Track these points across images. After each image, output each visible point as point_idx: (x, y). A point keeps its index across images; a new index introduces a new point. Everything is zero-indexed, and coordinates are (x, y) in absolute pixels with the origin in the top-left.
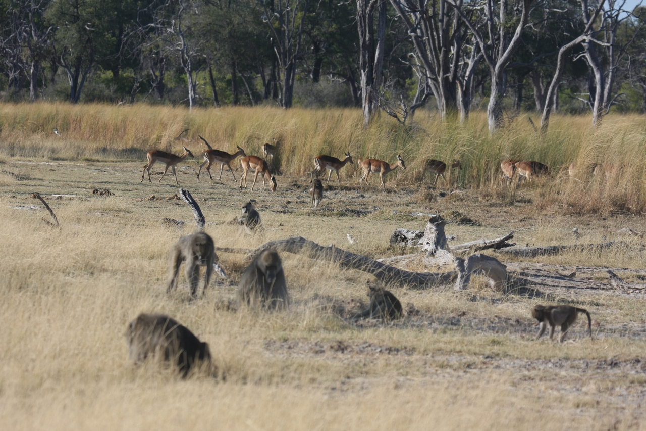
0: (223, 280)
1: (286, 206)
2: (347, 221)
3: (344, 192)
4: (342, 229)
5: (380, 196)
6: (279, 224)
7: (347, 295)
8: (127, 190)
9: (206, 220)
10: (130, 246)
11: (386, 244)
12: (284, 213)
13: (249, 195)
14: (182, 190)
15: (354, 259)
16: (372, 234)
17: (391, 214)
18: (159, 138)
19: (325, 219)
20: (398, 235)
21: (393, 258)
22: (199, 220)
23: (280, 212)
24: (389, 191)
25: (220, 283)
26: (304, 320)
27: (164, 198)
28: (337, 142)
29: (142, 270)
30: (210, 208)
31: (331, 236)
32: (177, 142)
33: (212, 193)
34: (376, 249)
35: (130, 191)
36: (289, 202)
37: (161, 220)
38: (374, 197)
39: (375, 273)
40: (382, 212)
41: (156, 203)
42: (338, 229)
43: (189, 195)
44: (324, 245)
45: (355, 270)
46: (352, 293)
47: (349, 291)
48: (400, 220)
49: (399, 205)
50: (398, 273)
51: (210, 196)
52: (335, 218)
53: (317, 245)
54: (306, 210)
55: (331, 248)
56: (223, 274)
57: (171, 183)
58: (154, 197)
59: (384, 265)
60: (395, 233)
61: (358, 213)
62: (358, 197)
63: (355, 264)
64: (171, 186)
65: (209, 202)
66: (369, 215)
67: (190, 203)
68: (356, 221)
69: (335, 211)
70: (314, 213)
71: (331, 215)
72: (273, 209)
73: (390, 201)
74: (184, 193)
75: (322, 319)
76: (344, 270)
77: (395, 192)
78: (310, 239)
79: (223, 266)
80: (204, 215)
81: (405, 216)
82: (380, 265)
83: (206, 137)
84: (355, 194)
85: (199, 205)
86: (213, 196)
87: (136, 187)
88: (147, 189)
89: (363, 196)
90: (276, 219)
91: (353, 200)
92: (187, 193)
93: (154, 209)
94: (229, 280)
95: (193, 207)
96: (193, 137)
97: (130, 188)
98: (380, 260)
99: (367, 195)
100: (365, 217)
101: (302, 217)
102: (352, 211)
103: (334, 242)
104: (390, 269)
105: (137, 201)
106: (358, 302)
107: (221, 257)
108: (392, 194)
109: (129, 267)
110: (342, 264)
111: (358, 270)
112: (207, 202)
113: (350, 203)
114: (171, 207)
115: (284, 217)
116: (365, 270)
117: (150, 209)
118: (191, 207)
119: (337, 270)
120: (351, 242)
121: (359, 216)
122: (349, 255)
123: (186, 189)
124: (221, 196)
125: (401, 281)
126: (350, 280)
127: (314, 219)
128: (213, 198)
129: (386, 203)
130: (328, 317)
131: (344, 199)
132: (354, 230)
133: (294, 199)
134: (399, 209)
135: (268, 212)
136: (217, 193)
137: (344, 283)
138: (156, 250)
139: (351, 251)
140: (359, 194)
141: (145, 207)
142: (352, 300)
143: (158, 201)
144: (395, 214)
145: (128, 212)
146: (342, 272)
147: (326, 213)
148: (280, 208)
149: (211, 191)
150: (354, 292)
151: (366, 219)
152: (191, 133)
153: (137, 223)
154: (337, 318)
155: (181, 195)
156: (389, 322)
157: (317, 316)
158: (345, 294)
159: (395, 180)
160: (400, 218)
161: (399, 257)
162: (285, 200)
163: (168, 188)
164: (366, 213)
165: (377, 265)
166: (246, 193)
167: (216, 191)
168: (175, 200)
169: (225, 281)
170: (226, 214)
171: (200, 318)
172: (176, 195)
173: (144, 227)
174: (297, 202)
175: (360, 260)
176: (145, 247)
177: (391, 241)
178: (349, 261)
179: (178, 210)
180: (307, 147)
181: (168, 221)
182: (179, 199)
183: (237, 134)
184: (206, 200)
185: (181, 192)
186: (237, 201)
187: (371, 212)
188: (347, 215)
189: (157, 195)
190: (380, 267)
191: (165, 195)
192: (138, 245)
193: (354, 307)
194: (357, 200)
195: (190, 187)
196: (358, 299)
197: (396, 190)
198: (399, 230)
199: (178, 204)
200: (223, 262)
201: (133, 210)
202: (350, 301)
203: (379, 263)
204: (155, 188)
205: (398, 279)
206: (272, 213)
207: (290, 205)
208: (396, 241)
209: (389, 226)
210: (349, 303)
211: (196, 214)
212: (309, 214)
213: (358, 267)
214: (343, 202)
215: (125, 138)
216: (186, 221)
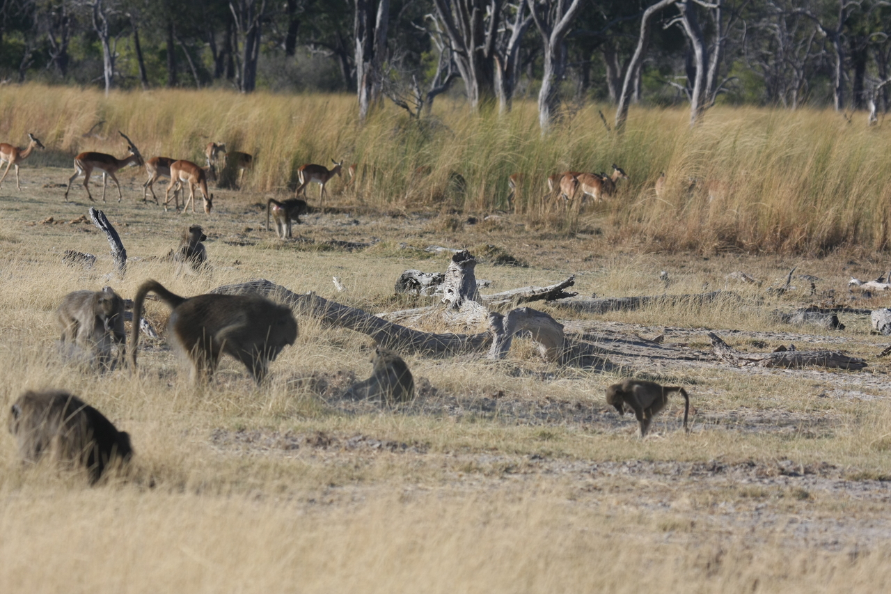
0: (152, 342)
1: (244, 236)
2: (332, 258)
3: (329, 215)
4: (326, 269)
5: (383, 222)
6: (234, 261)
7: (333, 365)
8: (12, 210)
9: (128, 254)
10: (17, 291)
11: (389, 291)
12: (242, 245)
13: (191, 218)
14: (93, 210)
15: (342, 312)
16: (369, 277)
17: (398, 248)
18: (60, 135)
19: (301, 254)
20: (407, 279)
21: (400, 312)
22: (119, 254)
23: (235, 244)
24: (395, 215)
25: (148, 346)
26: (269, 401)
27: (67, 221)
28: (320, 145)
29: (33, 326)
30: (134, 237)
31: (310, 279)
32: (86, 140)
33: (136, 215)
34: (375, 299)
35: (16, 210)
36: (249, 230)
37: (62, 253)
38: (373, 223)
39: (373, 333)
40: (384, 246)
41: (55, 229)
42: (319, 268)
43: (104, 217)
44: (300, 292)
45: (343, 329)
46: (339, 363)
47: (335, 359)
48: (411, 257)
49: (408, 235)
50: (407, 333)
51: (133, 219)
52: (315, 254)
53: (289, 292)
54: (273, 241)
55: (309, 297)
56: (151, 333)
57: (77, 199)
58: (52, 220)
59: (387, 322)
60: (403, 276)
61: (350, 247)
62: (349, 224)
63: (344, 319)
64: (78, 204)
65: (132, 228)
66: (366, 250)
67: (105, 229)
68: (346, 258)
69: (316, 243)
70: (285, 246)
71: (310, 249)
72: (226, 239)
73: (396, 229)
74: (96, 214)
75: (296, 401)
76: (328, 330)
77: (403, 216)
78: (279, 284)
79: (151, 321)
80: (125, 247)
81: (417, 251)
82: (381, 322)
83: (129, 133)
84: (346, 218)
85: (118, 232)
86: (138, 219)
87: (26, 204)
88: (42, 208)
89: (357, 222)
90: (230, 253)
91: (343, 227)
92: (100, 215)
93: (52, 237)
94: (160, 342)
95: (109, 234)
96: (110, 133)
97: (17, 206)
98: (380, 315)
99: (362, 220)
100: (359, 252)
101: (267, 251)
102: (341, 243)
103: (314, 289)
104: (395, 328)
105: (27, 226)
106: (348, 375)
107: (150, 308)
108: (400, 219)
109: (13, 322)
110: (325, 320)
111: (348, 330)
112: (130, 227)
113: (338, 232)
114: (77, 234)
115: (242, 251)
116: (358, 330)
117: (45, 237)
118: (105, 235)
119: (317, 329)
120: (339, 289)
121: (350, 250)
122: (334, 307)
123: (99, 209)
124: (150, 220)
125: (411, 346)
126: (337, 344)
127: (285, 255)
128: (138, 222)
129: (389, 233)
130: (305, 397)
131: (330, 226)
132: (343, 272)
133: (257, 225)
134: (408, 240)
135: (218, 243)
136: (145, 216)
137: (328, 348)
138: (54, 297)
139: (339, 301)
140: (351, 219)
141: (39, 234)
142: (340, 373)
143: (58, 225)
144: (403, 248)
145: (14, 242)
146: (325, 333)
147: (303, 245)
148: (236, 238)
149: (136, 211)
150: (342, 362)
151: (361, 255)
152: (107, 127)
153: (27, 257)
154: (317, 398)
155: (91, 217)
156: (392, 405)
157: (288, 396)
158: (328, 364)
159: (403, 198)
160: (410, 254)
161: (409, 311)
162: (242, 226)
163: (72, 207)
164: (361, 246)
165: (376, 323)
166: (187, 215)
167: (142, 212)
168: (83, 225)
169: (154, 343)
170: (157, 245)
171: (117, 396)
172: (84, 217)
173: (38, 263)
174: (260, 230)
175: (351, 314)
176: (37, 292)
177: (397, 287)
178: (335, 317)
179: (88, 238)
180: (277, 148)
181: (73, 255)
182: (88, 222)
183: (174, 130)
184: (127, 225)
185: (91, 213)
186: (173, 227)
187: (368, 245)
188: (333, 249)
189: (56, 217)
190: (380, 325)
191: (68, 217)
192: (29, 289)
193: (342, 382)
194: (348, 227)
195: (105, 206)
196: (348, 370)
197: (405, 213)
198: (408, 272)
199: (87, 231)
200: (152, 315)
201: (21, 238)
202: (335, 373)
203: (379, 319)
204: (53, 207)
205: (407, 343)
206: (224, 244)
207: (250, 234)
208: (404, 288)
209: (393, 266)
210: (334, 376)
211: (113, 246)
212: (278, 247)
213: (350, 325)
214: (328, 230)
215: (11, 132)
216: (98, 256)
